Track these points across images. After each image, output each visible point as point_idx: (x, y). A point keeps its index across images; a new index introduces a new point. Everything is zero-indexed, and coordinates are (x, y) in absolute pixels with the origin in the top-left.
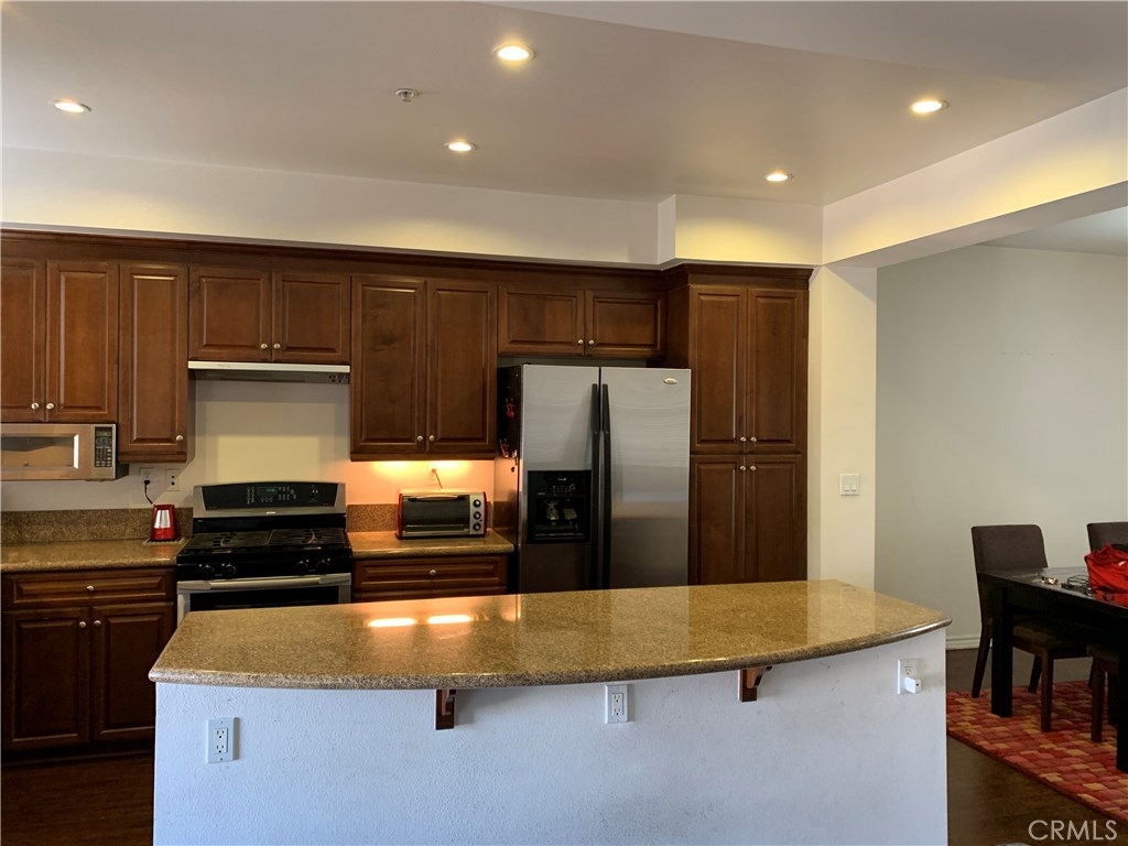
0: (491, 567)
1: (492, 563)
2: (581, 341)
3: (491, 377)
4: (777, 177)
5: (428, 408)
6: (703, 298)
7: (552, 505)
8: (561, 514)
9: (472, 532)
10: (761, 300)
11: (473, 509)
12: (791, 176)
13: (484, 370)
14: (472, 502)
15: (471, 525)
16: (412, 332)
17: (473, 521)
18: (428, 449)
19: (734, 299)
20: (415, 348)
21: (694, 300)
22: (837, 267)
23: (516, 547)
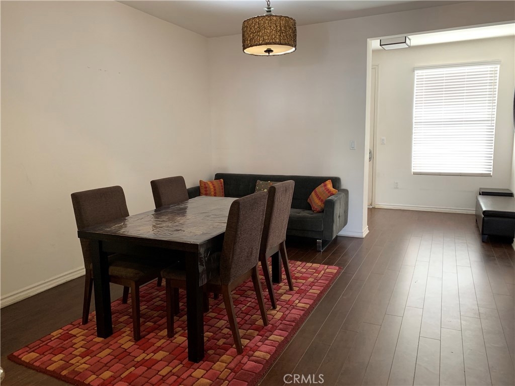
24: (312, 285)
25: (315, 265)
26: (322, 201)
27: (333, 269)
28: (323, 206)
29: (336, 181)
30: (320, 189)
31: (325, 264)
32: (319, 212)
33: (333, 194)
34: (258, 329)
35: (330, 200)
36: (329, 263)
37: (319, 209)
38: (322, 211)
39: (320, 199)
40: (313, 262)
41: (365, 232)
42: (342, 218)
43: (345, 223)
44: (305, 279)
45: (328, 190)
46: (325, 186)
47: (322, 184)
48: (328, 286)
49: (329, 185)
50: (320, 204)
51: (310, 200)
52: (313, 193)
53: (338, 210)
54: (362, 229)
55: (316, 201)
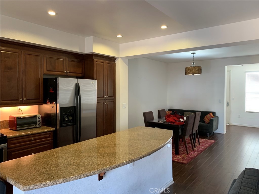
0: (49, 135)
1: (48, 134)
2: (65, 71)
3: (41, 81)
4: (119, 36)
5: (23, 90)
6: (96, 62)
7: (65, 116)
8: (68, 119)
9: (38, 126)
10: (108, 64)
11: (38, 120)
12: (122, 36)
13: (40, 79)
14: (37, 117)
15: (38, 124)
16: (18, 66)
17: (38, 123)
18: (23, 103)
19: (102, 63)
20: (18, 71)
21: (95, 62)
22: (123, 58)
23: (56, 129)
24: (206, 144)
25: (206, 140)
26: (209, 120)
27: (213, 141)
28: (209, 121)
29: (214, 113)
30: (208, 116)
31: (210, 140)
32: (208, 123)
33: (213, 117)
34: (191, 151)
35: (212, 119)
36: (211, 140)
37: (208, 122)
38: (209, 123)
39: (208, 119)
40: (206, 139)
41: (225, 132)
42: (216, 126)
43: (217, 128)
44: (204, 143)
45: (211, 116)
46: (210, 114)
47: (209, 114)
48: (211, 145)
49: (211, 114)
50: (208, 121)
51: (204, 119)
52: (205, 117)
53: (215, 123)
54: (224, 131)
55: (206, 119)
